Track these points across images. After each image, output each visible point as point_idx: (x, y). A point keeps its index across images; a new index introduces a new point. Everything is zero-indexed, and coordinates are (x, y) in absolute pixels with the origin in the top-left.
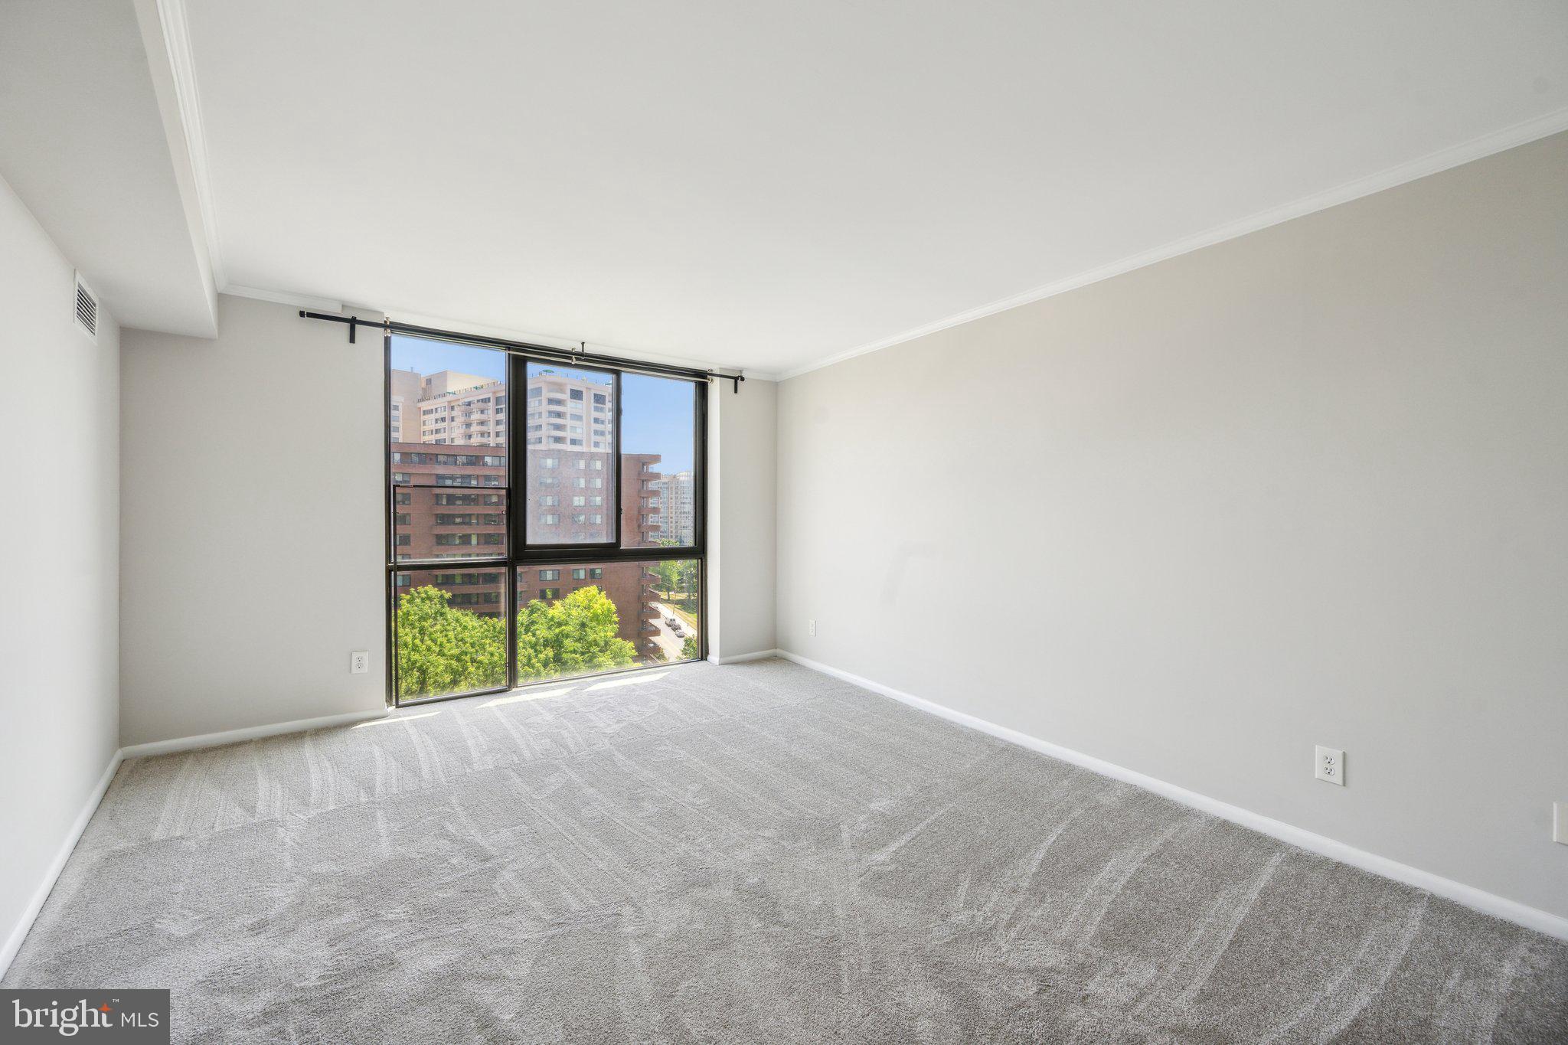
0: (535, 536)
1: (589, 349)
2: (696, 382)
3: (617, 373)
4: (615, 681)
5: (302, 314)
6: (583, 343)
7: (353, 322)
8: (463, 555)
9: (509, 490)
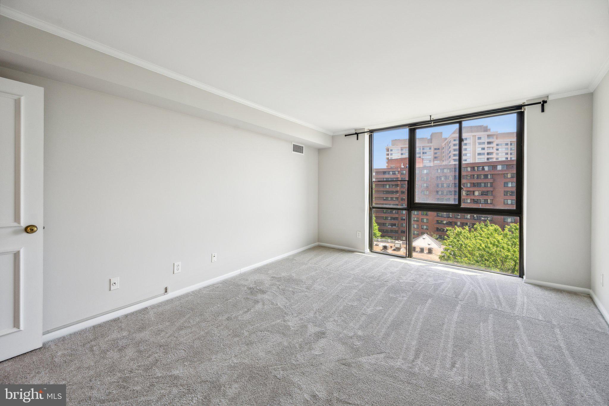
0: (419, 199)
1: (434, 117)
2: (517, 112)
3: (460, 123)
4: (449, 269)
5: (346, 136)
6: (431, 116)
7: (357, 134)
8: (393, 205)
9: (408, 181)
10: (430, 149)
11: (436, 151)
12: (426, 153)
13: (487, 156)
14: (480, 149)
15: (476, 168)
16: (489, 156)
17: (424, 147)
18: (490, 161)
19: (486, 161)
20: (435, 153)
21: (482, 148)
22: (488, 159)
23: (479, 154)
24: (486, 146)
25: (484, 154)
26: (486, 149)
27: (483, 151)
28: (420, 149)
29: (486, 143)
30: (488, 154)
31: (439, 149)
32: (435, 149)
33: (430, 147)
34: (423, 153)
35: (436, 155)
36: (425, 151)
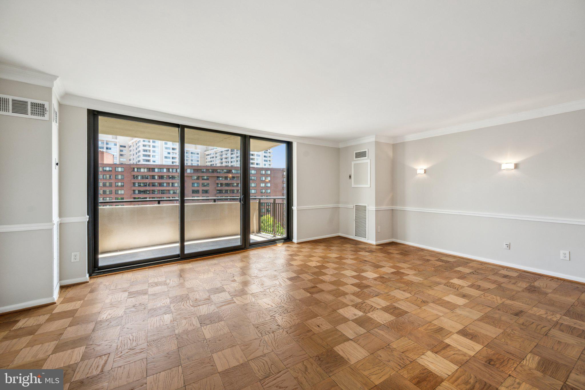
10: (115, 145)
11: (122, 148)
12: (110, 149)
13: (172, 160)
14: (167, 153)
15: (171, 170)
16: (174, 160)
17: (107, 142)
18: (174, 164)
19: (171, 164)
20: (121, 151)
21: (168, 152)
22: (173, 162)
23: (166, 157)
24: (171, 151)
25: (169, 158)
26: (171, 153)
27: (168, 155)
28: (103, 143)
29: (171, 149)
30: (173, 158)
31: (125, 147)
32: (121, 146)
33: (116, 143)
34: (107, 148)
35: (122, 153)
36: (109, 146)
